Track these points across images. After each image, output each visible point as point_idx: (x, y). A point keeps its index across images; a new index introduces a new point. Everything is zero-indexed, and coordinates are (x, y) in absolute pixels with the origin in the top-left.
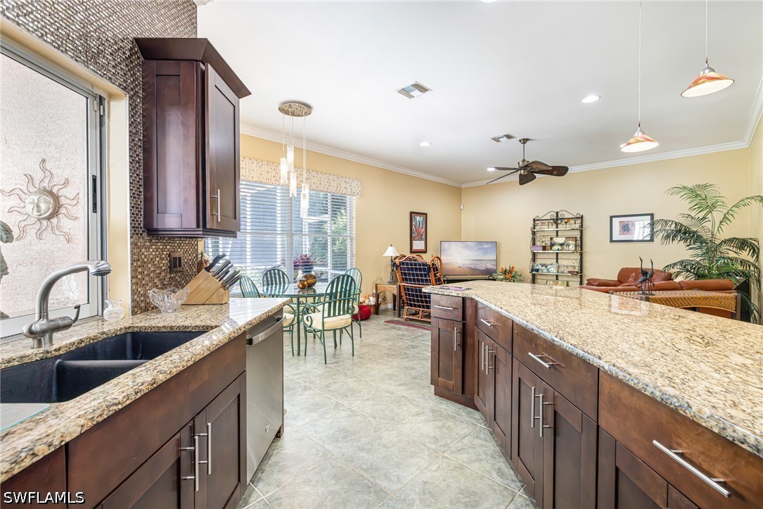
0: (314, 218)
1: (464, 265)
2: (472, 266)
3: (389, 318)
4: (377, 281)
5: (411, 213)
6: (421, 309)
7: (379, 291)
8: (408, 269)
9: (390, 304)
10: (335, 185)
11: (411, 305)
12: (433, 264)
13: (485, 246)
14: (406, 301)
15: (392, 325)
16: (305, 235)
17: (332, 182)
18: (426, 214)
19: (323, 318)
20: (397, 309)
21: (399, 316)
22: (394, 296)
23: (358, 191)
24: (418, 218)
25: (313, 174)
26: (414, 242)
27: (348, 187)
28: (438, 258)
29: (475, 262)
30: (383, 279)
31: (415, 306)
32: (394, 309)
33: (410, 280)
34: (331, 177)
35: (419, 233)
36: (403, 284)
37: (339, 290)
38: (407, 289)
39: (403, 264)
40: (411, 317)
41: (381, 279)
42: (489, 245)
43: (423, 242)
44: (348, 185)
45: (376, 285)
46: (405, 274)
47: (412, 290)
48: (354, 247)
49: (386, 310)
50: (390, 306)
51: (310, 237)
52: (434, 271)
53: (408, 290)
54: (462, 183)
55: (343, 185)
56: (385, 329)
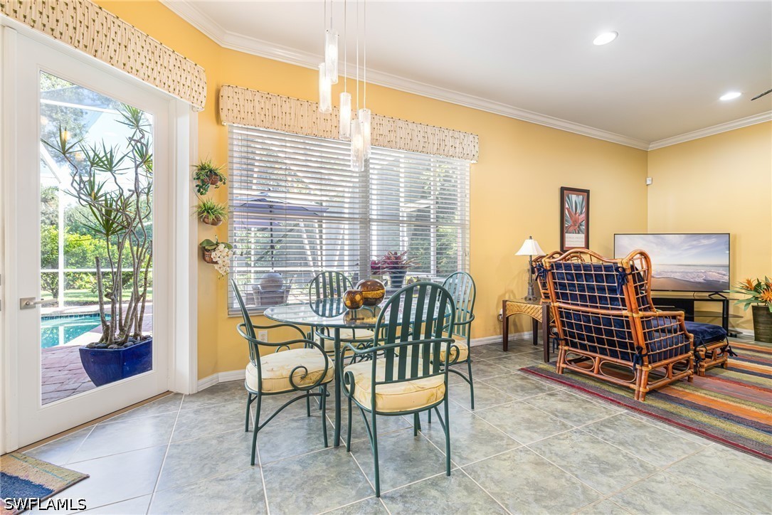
0: (412, 205)
1: (660, 274)
2: (678, 276)
3: (528, 363)
4: (504, 294)
5: (563, 190)
6: (598, 356)
7: (508, 313)
8: (570, 276)
9: (526, 333)
10: (436, 142)
11: (574, 345)
12: (633, 267)
13: (705, 242)
14: (562, 336)
15: (535, 379)
16: (403, 222)
17: (431, 137)
18: (587, 192)
19: (374, 384)
20: (540, 342)
21: (547, 360)
22: (535, 322)
23: (474, 153)
24: (574, 197)
25: (400, 124)
26: (567, 235)
27: (457, 146)
28: (642, 254)
29: (683, 269)
30: (516, 292)
31: (583, 347)
32: (535, 342)
33: (574, 297)
34: (429, 130)
35: (575, 222)
36: (557, 304)
37: (424, 317)
38: (566, 314)
39: (558, 266)
40: (573, 367)
41: (512, 292)
42: (713, 240)
43: (582, 236)
44: (458, 141)
45: (504, 302)
46: (563, 286)
47: (578, 317)
48: (468, 241)
49: (520, 344)
50: (527, 335)
51: (409, 225)
52: (635, 282)
53: (568, 315)
54: (650, 142)
55: (450, 142)
56: (523, 389)
